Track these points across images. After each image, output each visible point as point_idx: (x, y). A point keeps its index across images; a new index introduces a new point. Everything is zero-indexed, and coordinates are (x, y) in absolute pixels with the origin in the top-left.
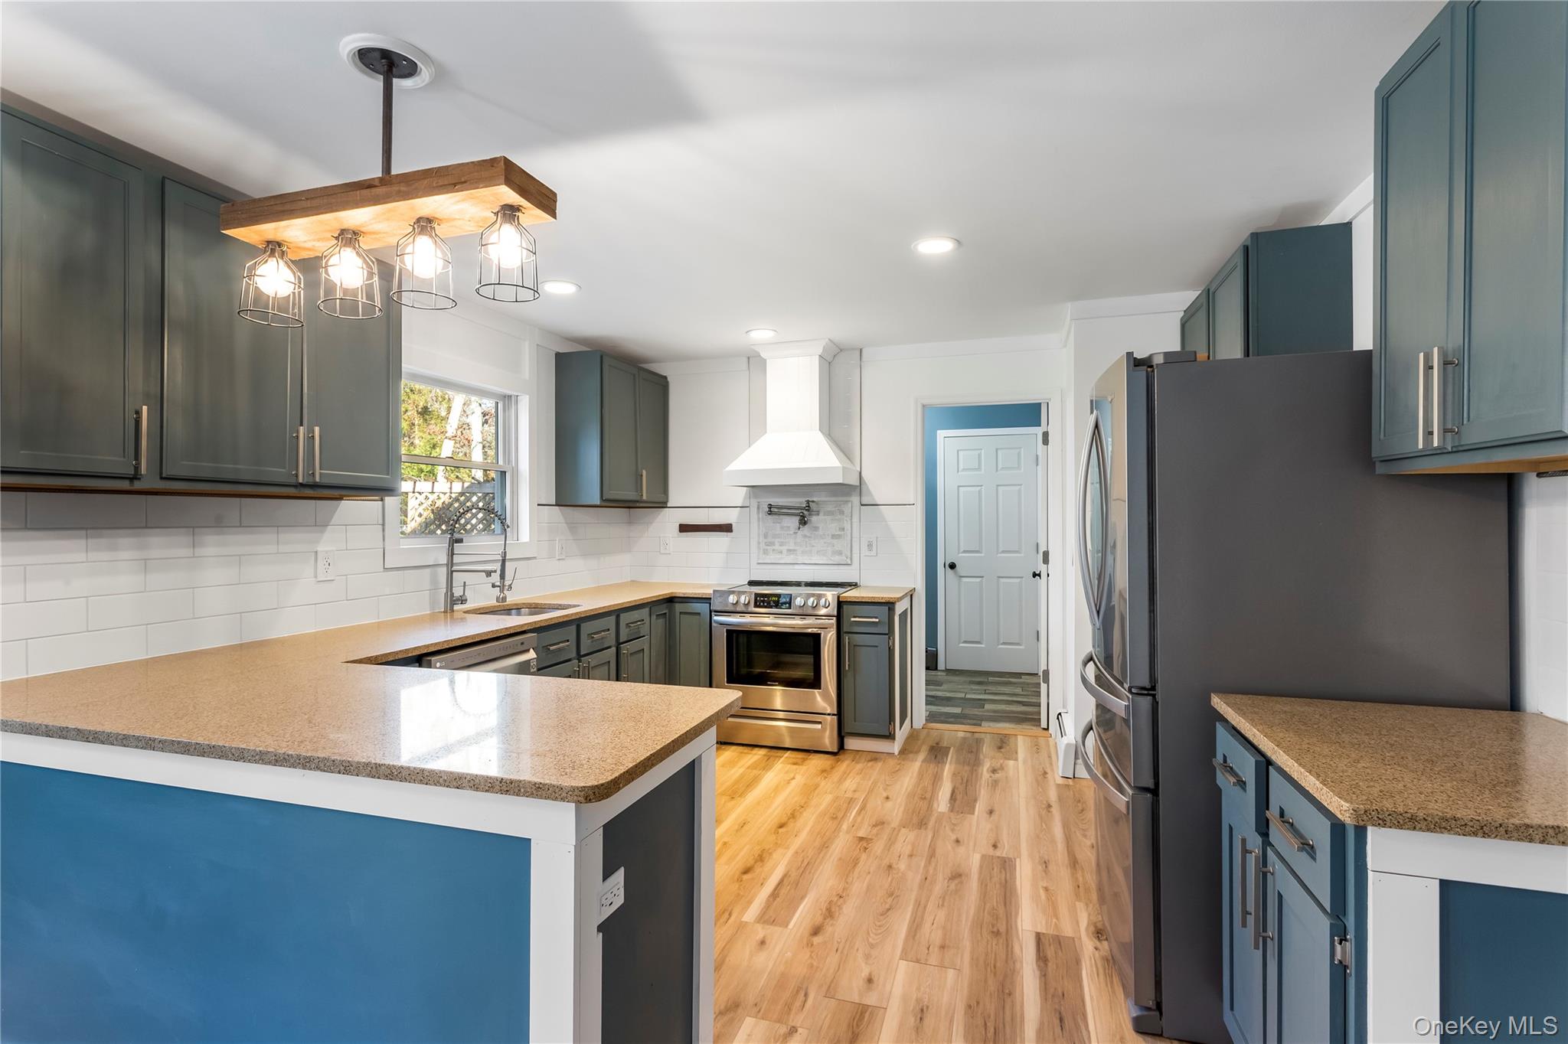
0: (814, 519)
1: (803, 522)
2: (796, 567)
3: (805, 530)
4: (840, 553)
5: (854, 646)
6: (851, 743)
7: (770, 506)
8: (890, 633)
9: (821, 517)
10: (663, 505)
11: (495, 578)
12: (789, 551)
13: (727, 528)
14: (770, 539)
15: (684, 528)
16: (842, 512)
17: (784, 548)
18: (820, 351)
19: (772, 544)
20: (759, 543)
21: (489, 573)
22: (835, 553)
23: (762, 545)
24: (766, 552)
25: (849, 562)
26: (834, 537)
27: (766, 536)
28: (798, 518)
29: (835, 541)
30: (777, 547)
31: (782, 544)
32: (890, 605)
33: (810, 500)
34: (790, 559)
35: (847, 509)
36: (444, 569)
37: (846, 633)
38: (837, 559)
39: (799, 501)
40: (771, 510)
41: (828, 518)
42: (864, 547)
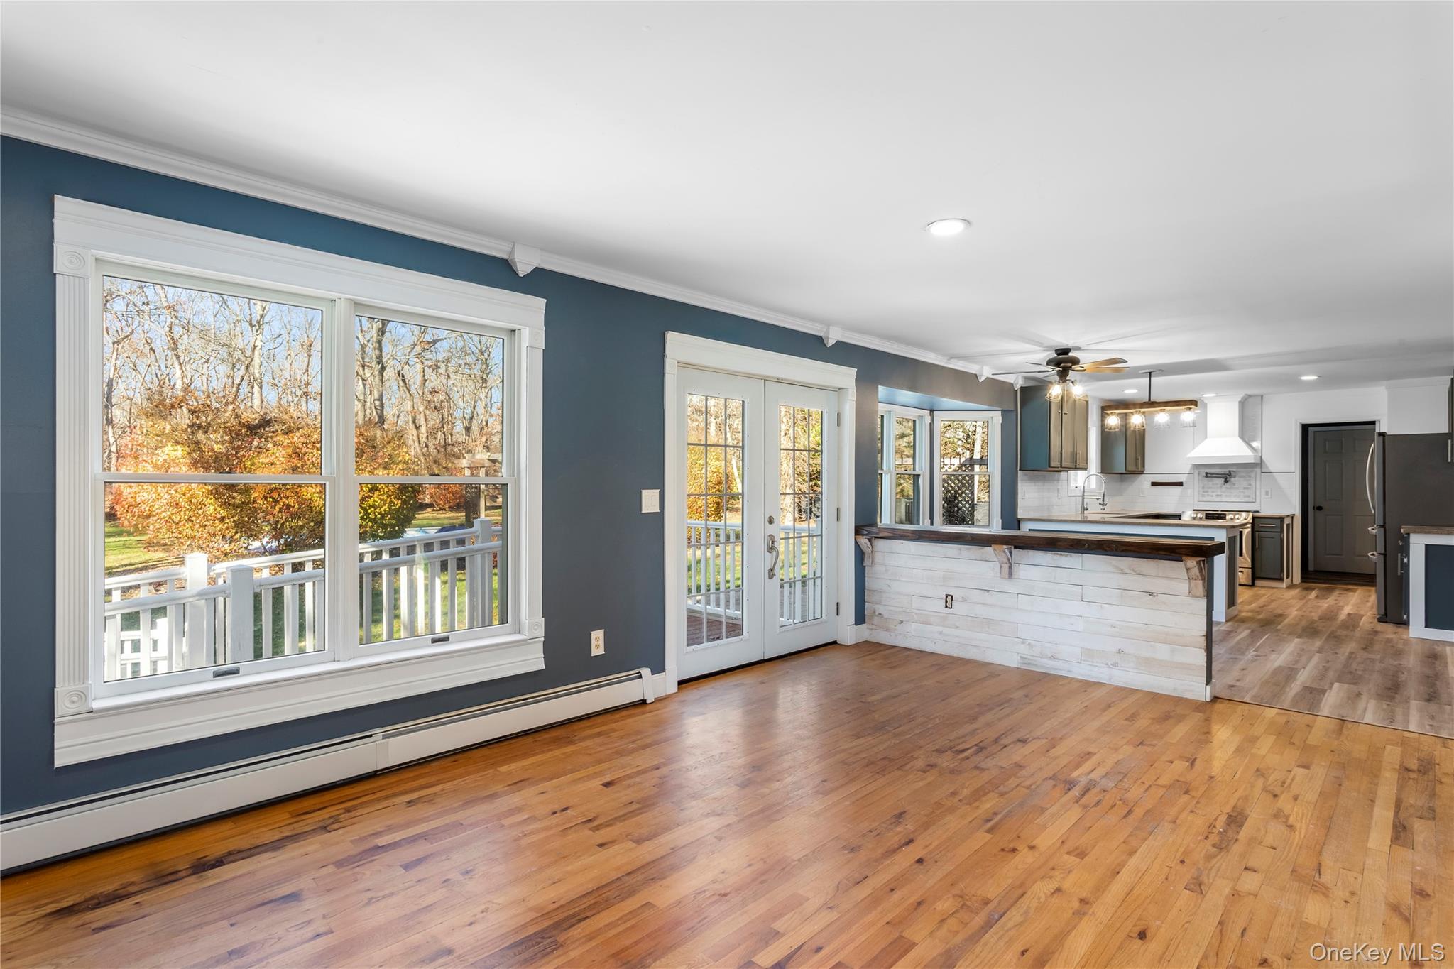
0: (1233, 479)
1: (1226, 481)
2: (1222, 503)
3: (1228, 485)
4: (1249, 496)
5: (1260, 538)
6: (1258, 583)
7: (1207, 473)
8: (1282, 531)
9: (1237, 479)
10: (1142, 473)
11: (1101, 501)
12: (1218, 495)
13: (1180, 484)
14: (1206, 490)
15: (1154, 484)
16: (1250, 477)
17: (1214, 494)
18: (1239, 399)
19: (1207, 492)
20: (1199, 491)
21: (1098, 499)
22: (1245, 497)
23: (1201, 493)
24: (1203, 496)
25: (1254, 501)
26: (1245, 488)
27: (1203, 488)
28: (1223, 480)
29: (1246, 491)
30: (1210, 493)
31: (1213, 492)
32: (1282, 519)
33: (1231, 470)
34: (1218, 499)
35: (1253, 475)
36: (1081, 498)
37: (1258, 531)
38: (1247, 499)
39: (1226, 471)
40: (1207, 475)
41: (1242, 479)
42: (1263, 493)
